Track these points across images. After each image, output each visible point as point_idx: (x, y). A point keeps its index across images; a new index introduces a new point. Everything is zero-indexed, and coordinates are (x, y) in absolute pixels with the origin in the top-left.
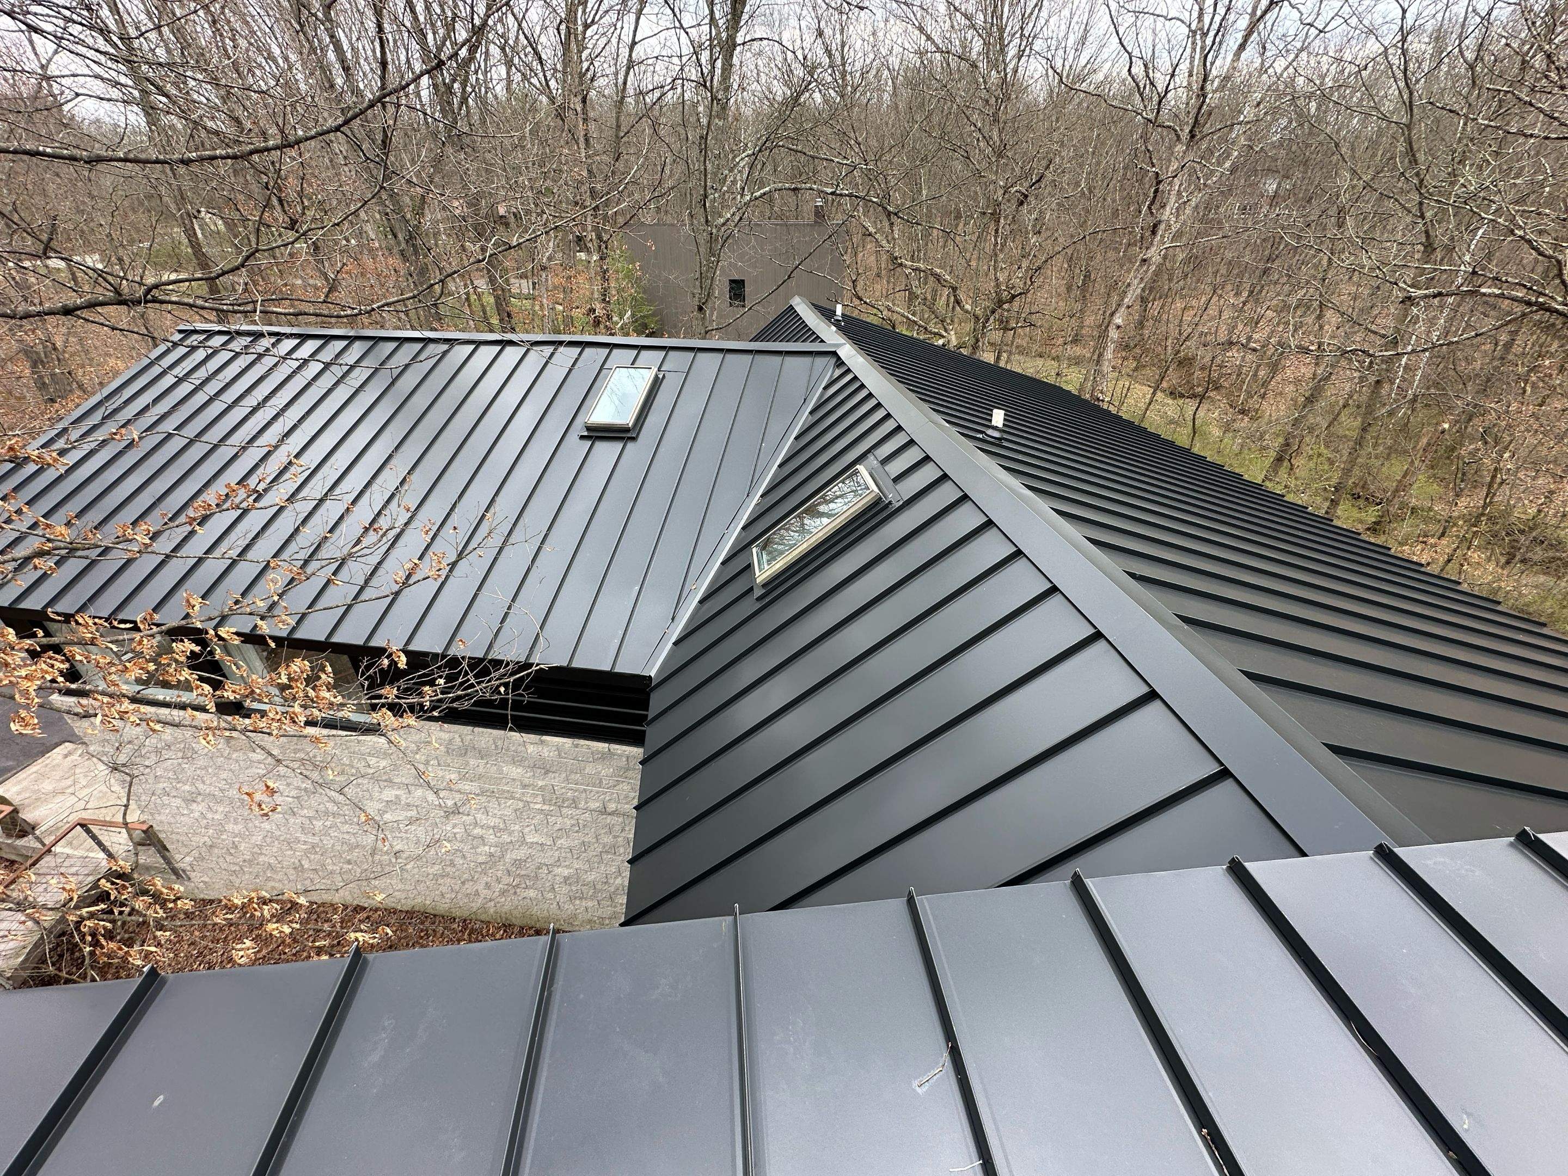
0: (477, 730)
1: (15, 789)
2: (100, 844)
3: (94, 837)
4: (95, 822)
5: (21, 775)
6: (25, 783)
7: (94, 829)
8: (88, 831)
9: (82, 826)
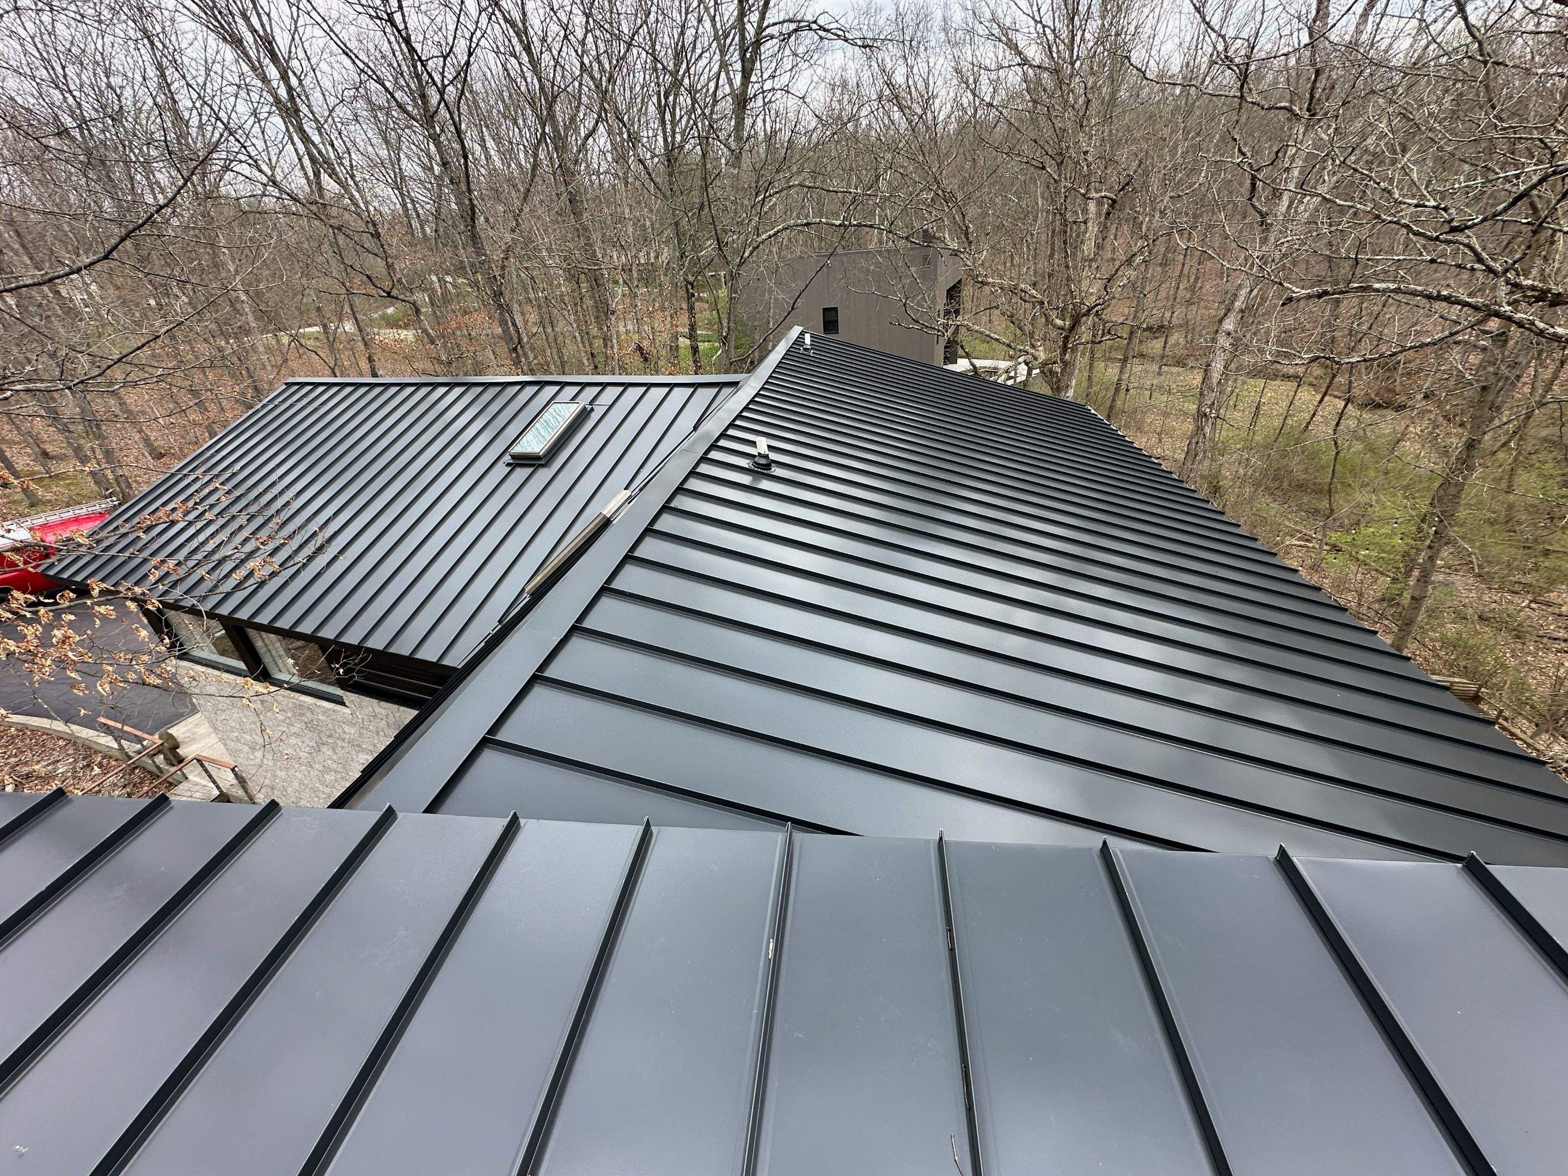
0: (402, 708)
1: (183, 730)
2: (210, 776)
3: (206, 771)
4: (212, 761)
5: (190, 720)
6: (190, 726)
7: (206, 764)
8: (202, 765)
9: (198, 761)
